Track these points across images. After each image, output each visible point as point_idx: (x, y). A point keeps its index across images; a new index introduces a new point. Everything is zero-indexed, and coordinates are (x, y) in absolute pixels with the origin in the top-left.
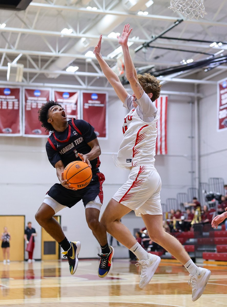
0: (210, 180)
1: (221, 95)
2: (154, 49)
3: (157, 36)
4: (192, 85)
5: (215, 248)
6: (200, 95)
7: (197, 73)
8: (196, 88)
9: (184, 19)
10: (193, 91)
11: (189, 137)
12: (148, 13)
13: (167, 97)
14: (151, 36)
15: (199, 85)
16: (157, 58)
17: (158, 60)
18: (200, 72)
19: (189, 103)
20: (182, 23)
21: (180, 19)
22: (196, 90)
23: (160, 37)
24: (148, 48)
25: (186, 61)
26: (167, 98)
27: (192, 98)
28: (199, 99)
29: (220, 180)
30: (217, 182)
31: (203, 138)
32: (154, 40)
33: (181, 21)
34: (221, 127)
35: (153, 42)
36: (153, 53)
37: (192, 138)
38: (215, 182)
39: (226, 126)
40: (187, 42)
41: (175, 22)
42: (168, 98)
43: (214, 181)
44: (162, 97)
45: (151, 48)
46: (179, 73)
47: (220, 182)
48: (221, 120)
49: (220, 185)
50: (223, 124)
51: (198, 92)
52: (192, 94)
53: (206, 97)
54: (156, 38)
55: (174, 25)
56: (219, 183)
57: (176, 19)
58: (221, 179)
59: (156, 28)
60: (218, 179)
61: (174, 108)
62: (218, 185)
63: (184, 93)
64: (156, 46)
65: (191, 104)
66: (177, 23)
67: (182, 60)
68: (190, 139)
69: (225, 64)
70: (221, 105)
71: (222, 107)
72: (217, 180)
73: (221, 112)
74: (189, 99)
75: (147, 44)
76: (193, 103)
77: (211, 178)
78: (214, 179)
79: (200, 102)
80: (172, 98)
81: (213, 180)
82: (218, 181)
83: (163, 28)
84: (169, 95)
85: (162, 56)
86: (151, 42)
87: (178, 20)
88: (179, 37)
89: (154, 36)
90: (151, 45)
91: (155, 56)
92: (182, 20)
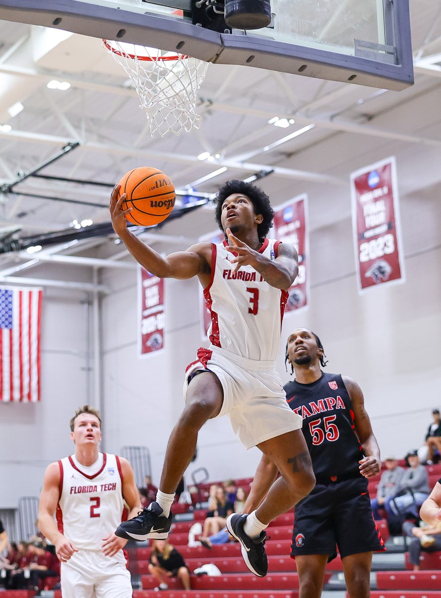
0: (124, 451)
1: (144, 289)
2: (21, 197)
3: (28, 173)
4: (89, 269)
5: (138, 582)
6: (103, 288)
7: (98, 247)
8: (95, 274)
9: (81, 142)
10: (90, 280)
11: (83, 369)
12: (11, 128)
13: (41, 290)
14: (16, 173)
15: (101, 270)
16: (22, 215)
17: (24, 219)
18: (104, 244)
19: (82, 302)
20: (77, 149)
21: (73, 141)
22: (95, 279)
23: (34, 175)
24: (10, 195)
25: (79, 223)
26: (40, 293)
27: (88, 293)
28: (101, 297)
29: (141, 451)
30: (138, 455)
31: (108, 371)
32: (22, 181)
33: (75, 146)
34: (146, 350)
35: (20, 185)
36: (17, 204)
37: (89, 369)
38: (133, 456)
39: (154, 349)
40: (80, 186)
41: (63, 146)
42: (43, 294)
43: (131, 454)
44: (31, 291)
45: (16, 196)
46: (66, 246)
47: (142, 454)
48: (146, 337)
49: (142, 460)
50: (149, 343)
51: (100, 282)
52: (88, 287)
53: (115, 292)
54: (26, 177)
55: (61, 152)
56: (140, 457)
57: (65, 141)
58: (144, 448)
59: (23, 157)
60: (139, 448)
61: (53, 312)
62: (138, 461)
63: (73, 285)
64: (24, 191)
65: (86, 306)
66: (68, 148)
67: (72, 221)
68: (84, 373)
69: (153, 230)
70: (145, 308)
71: (147, 313)
72: (137, 451)
73: (146, 322)
74: (83, 297)
75: (7, 188)
76: (90, 303)
77: (126, 448)
78: (131, 448)
79: (104, 302)
80: (49, 293)
81: (128, 450)
82: (140, 453)
83: (36, 159)
84: (45, 287)
85: (33, 211)
86: (16, 184)
87: (69, 144)
88: (69, 176)
89: (21, 173)
90: (15, 189)
91: (19, 212)
92: (78, 144)
